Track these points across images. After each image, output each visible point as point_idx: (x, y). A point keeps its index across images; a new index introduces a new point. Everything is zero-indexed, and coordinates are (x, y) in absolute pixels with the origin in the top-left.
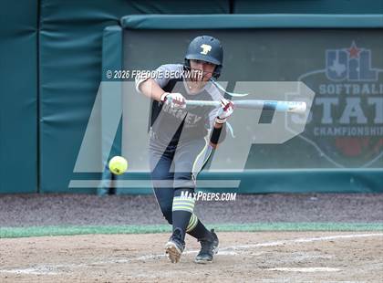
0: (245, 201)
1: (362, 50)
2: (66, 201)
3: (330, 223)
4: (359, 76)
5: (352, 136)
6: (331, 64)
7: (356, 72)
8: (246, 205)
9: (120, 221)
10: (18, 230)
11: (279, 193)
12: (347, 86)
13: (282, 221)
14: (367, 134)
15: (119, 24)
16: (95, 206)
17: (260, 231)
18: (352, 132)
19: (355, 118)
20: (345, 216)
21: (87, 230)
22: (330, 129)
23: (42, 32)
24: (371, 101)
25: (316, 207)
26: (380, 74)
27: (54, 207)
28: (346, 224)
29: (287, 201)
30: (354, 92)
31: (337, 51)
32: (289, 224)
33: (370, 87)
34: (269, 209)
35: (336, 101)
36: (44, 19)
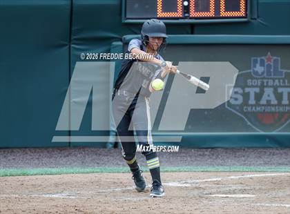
0: (199, 153)
1: (275, 58)
2: (87, 152)
3: (252, 167)
4: (272, 74)
5: (268, 112)
6: (255, 67)
7: (271, 72)
8: (200, 155)
9: (119, 165)
10: (54, 170)
11: (222, 148)
12: (265, 81)
13: (222, 165)
14: (277, 111)
15: (121, 40)
16: (104, 155)
17: (207, 171)
18: (268, 109)
19: (270, 101)
20: (262, 162)
21: (98, 170)
22: (254, 108)
23: (73, 45)
24: (280, 90)
25: (244, 156)
26: (285, 73)
27: (79, 155)
28: (262, 168)
29: (226, 153)
30: (269, 84)
31: (259, 59)
32: (226, 167)
33: (279, 82)
34: (214, 157)
35: (257, 90)
36: (73, 37)
